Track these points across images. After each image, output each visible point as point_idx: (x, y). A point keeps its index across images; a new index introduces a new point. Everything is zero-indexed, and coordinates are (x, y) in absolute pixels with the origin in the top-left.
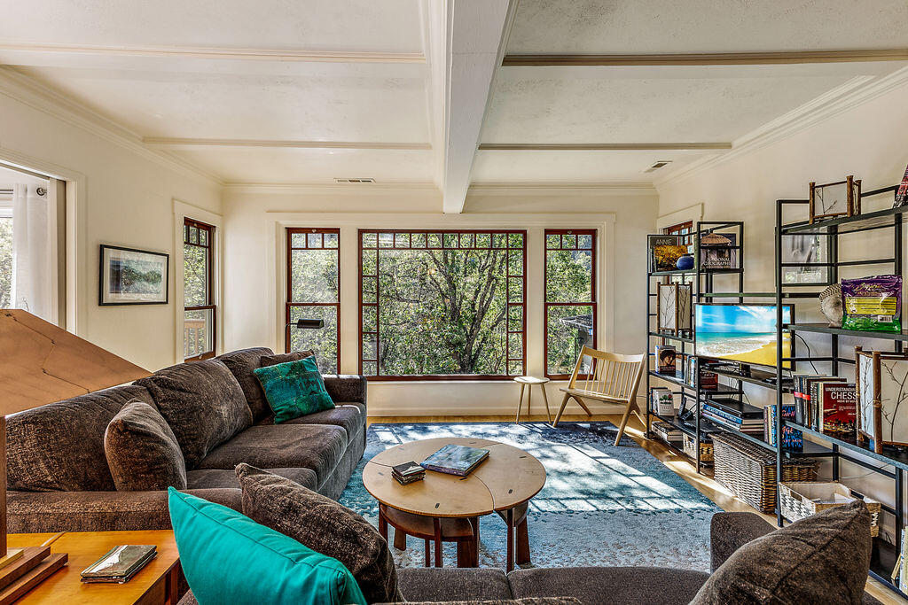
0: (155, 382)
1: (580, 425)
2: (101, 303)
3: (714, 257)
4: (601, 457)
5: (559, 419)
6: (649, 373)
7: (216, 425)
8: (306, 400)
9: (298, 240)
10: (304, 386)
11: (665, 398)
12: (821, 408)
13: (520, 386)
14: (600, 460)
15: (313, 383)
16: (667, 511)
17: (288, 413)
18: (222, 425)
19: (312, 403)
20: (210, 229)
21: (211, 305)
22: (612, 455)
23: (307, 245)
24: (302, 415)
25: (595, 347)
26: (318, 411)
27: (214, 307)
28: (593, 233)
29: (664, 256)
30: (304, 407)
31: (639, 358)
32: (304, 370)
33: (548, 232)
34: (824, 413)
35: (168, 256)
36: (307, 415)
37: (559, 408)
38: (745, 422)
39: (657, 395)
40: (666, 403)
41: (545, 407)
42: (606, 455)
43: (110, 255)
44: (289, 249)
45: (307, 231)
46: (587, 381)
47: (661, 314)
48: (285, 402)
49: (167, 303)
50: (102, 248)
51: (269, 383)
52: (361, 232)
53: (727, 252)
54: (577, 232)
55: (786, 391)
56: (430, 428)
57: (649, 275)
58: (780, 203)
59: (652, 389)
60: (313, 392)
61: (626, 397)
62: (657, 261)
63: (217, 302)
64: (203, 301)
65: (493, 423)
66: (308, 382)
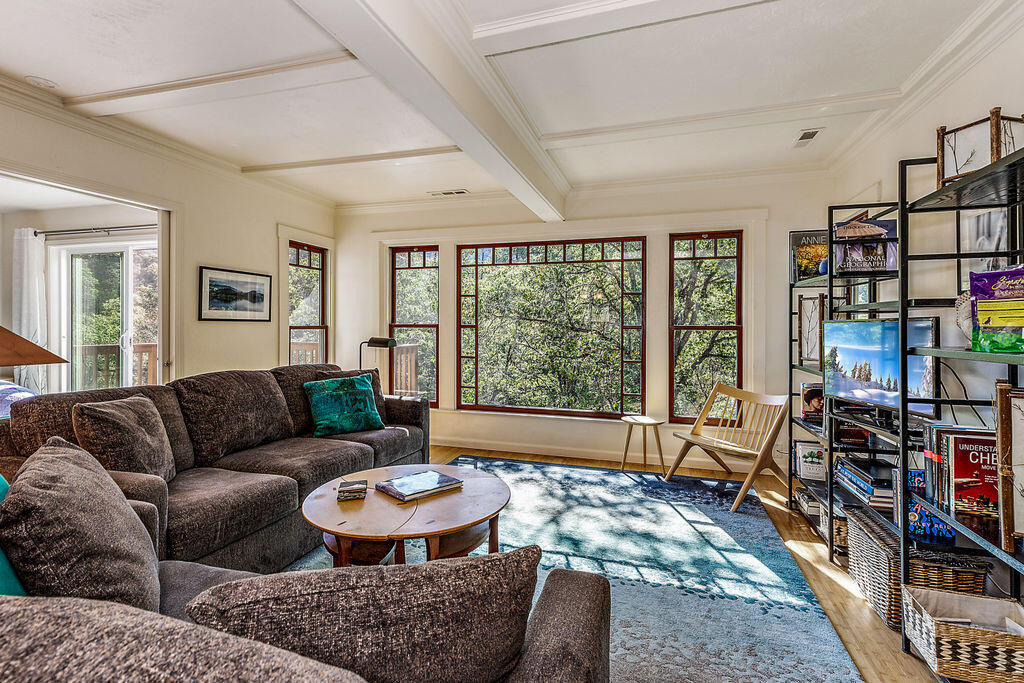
0: (183, 384)
1: (704, 482)
2: (200, 318)
3: (857, 255)
4: (699, 522)
5: (674, 471)
6: (791, 420)
7: (237, 428)
8: (351, 417)
9: (402, 258)
10: (350, 403)
11: (811, 455)
12: (952, 476)
13: (628, 426)
14: (695, 525)
15: (360, 401)
16: (733, 598)
17: (328, 428)
18: (245, 429)
19: (357, 421)
20: (322, 251)
21: (323, 326)
22: (717, 522)
23: (409, 264)
24: (344, 431)
25: (740, 385)
26: (363, 430)
27: (326, 328)
28: (738, 234)
29: (810, 260)
30: (347, 424)
31: (781, 400)
32: (354, 387)
33: (673, 237)
34: (956, 485)
35: (271, 277)
36: (350, 432)
37: (675, 458)
38: (877, 492)
39: (801, 450)
40: (812, 462)
41: (658, 456)
42: (710, 521)
43: (208, 275)
44: (394, 269)
45: (410, 249)
46: (720, 427)
47: (803, 339)
48: (327, 417)
49: (270, 320)
50: (201, 268)
51: (316, 397)
52: (460, 248)
53: (880, 248)
54: (715, 235)
55: (913, 448)
56: (522, 466)
57: (792, 286)
58: (903, 165)
59: (796, 441)
60: (358, 410)
61: (758, 450)
62: (800, 266)
63: (329, 323)
64: (317, 321)
65: (598, 469)
66: (356, 399)
